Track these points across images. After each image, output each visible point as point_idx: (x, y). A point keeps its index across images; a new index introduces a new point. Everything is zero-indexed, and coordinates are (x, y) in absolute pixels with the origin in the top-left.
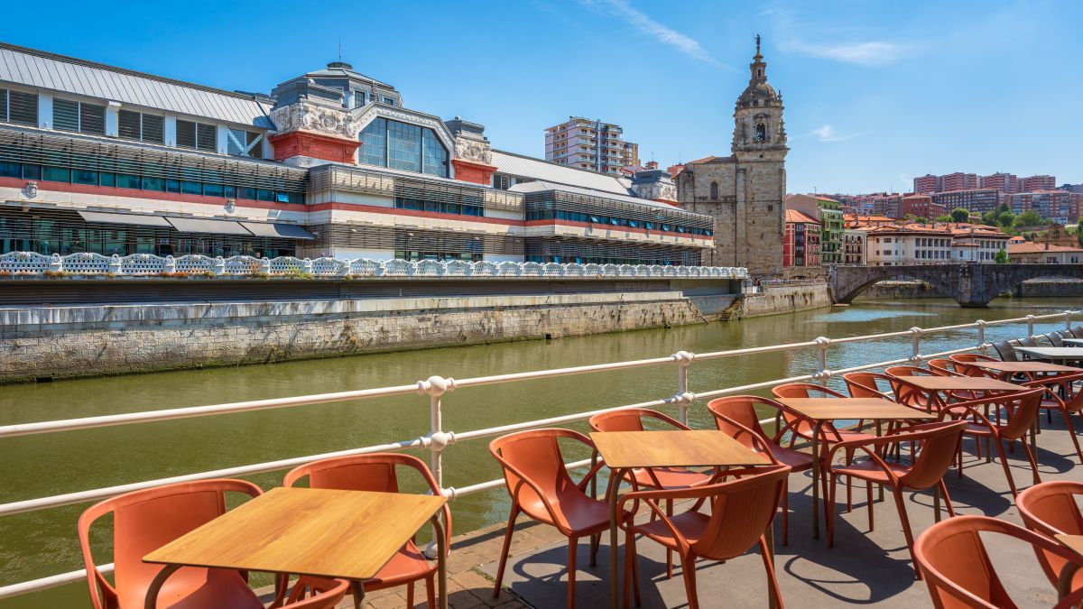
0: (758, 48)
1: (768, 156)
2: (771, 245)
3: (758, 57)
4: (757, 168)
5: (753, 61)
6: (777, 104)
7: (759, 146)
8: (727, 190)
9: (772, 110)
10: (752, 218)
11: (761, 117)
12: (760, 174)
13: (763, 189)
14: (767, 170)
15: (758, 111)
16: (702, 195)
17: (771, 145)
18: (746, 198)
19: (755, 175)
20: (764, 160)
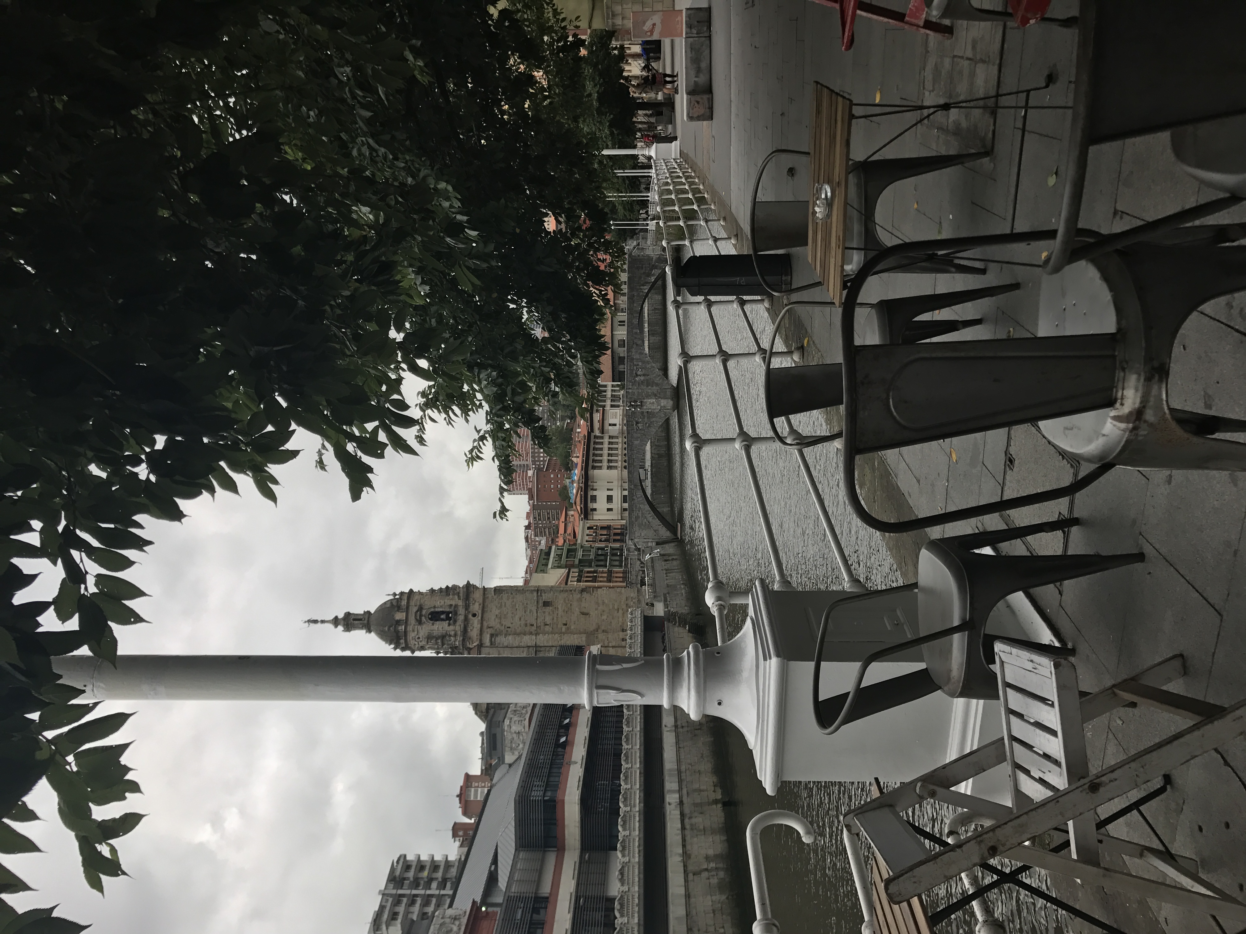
0: (323, 622)
1: (476, 608)
2: (597, 603)
3: (336, 621)
4: (492, 620)
5: (340, 628)
6: (405, 597)
7: (461, 618)
9: (412, 603)
10: (559, 626)
11: (421, 616)
12: (499, 617)
13: (521, 613)
14: (494, 608)
15: (412, 620)
17: (460, 603)
18: (531, 633)
19: (500, 623)
20: (480, 612)
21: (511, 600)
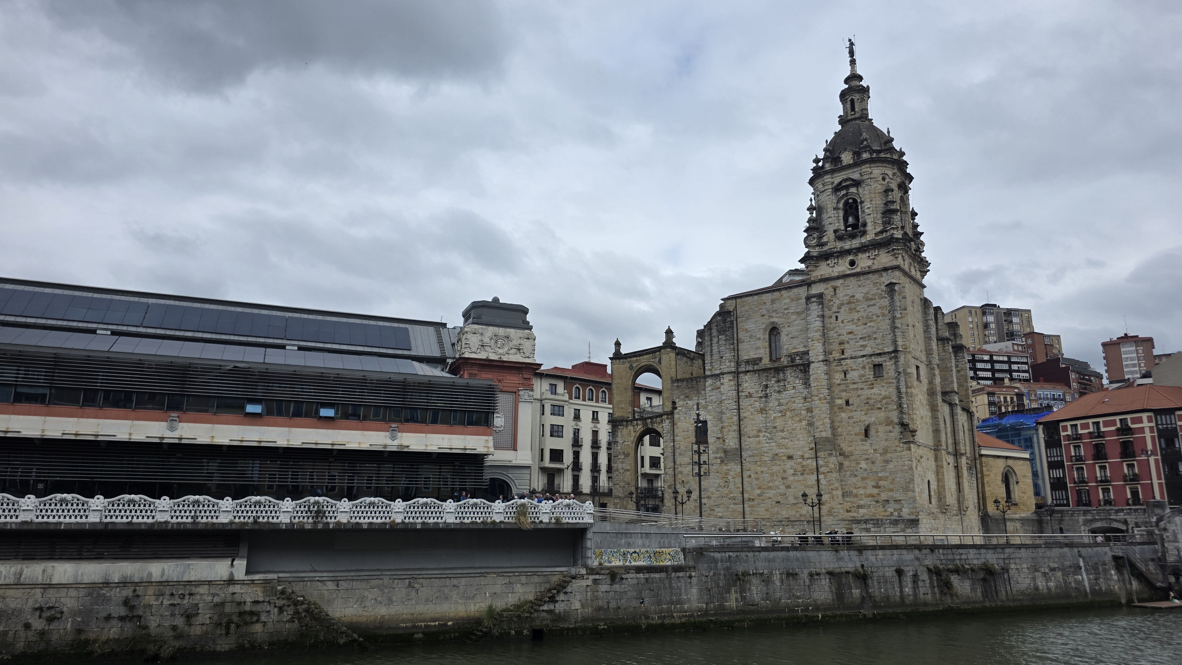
1: (864, 262)
3: (854, 77)
4: (846, 291)
5: (842, 88)
7: (847, 245)
8: (795, 342)
10: (844, 394)
11: (847, 187)
12: (851, 301)
13: (860, 330)
14: (864, 290)
16: (753, 355)
17: (870, 236)
18: (827, 353)
19: (842, 304)
20: (858, 270)
21: (879, 312)
